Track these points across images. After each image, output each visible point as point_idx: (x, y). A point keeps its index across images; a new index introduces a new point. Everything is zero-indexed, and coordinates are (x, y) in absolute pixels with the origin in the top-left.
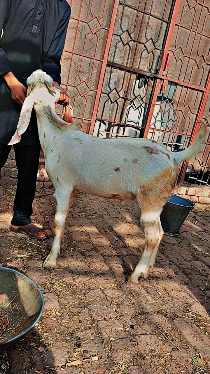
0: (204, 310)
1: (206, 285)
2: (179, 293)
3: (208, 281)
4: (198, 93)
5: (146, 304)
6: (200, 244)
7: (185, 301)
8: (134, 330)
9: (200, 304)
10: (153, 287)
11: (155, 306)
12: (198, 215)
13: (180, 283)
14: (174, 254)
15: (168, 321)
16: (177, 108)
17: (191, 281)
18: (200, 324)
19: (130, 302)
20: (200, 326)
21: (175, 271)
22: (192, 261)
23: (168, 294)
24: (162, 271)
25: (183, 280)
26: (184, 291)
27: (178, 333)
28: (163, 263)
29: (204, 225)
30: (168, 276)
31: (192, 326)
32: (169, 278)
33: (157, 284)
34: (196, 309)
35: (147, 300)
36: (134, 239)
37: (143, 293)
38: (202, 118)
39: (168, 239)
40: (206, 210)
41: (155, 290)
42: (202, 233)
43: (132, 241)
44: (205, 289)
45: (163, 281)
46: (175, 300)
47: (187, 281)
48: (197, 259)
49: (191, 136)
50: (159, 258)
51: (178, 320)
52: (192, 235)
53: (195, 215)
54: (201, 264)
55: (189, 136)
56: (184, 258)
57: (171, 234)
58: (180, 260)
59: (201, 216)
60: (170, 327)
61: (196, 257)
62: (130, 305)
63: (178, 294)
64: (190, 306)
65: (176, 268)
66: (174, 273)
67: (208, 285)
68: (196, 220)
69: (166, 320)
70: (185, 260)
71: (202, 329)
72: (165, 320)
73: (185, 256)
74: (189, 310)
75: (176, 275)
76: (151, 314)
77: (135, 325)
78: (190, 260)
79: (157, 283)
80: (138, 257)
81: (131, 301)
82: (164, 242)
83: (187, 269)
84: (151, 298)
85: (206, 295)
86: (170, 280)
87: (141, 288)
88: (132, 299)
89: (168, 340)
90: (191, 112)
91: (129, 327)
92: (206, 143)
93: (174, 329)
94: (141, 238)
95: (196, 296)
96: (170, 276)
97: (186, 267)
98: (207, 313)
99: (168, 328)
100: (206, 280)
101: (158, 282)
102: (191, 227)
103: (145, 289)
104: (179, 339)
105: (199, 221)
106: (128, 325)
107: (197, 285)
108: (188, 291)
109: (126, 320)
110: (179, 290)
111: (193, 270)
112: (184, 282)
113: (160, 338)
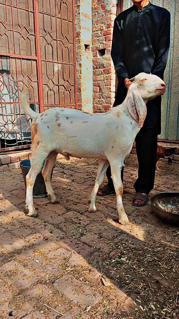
0: (82, 258)
1: (80, 231)
2: (57, 251)
3: (81, 227)
4: (31, 62)
5: (23, 279)
6: (70, 194)
7: (63, 257)
8: (13, 316)
9: (77, 254)
10: (30, 257)
11: (34, 277)
12: (66, 169)
13: (57, 240)
14: (48, 214)
15: (49, 287)
16: (17, 79)
17: (66, 234)
18: (80, 275)
19: (6, 285)
20: (80, 277)
21: (51, 230)
22: (65, 214)
23: (45, 258)
24: (38, 236)
25: (59, 236)
26: (60, 247)
27: (60, 296)
28: (39, 227)
29: (72, 175)
30: (44, 238)
31: (72, 282)
32: (45, 240)
33: (33, 253)
34: (74, 261)
35: (25, 275)
36: (7, 214)
37: (19, 269)
38: (43, 84)
39: (41, 201)
40: (72, 162)
41: (32, 260)
42: (71, 184)
43: (5, 217)
44: (80, 236)
45: (40, 246)
46: (53, 261)
47: (62, 236)
48: (69, 209)
49: (39, 102)
50: (34, 223)
51: (58, 282)
52: (63, 189)
53: (63, 170)
54: (74, 213)
55: (37, 102)
56: (58, 214)
57: (43, 195)
58: (54, 217)
59: (68, 169)
60: (51, 294)
61: (68, 209)
62: (7, 289)
63: (56, 253)
64: (68, 260)
65: (51, 227)
66: (50, 233)
67: (81, 231)
68: (64, 174)
69: (47, 288)
70: (58, 215)
71: (82, 280)
72: (45, 289)
73: (58, 212)
74: (68, 265)
75: (52, 234)
76: (30, 288)
77: (14, 310)
78: (63, 213)
79: (33, 251)
80: (12, 232)
81: (8, 283)
82: (38, 205)
83: (61, 223)
84: (28, 271)
85: (81, 242)
86: (47, 242)
87: (17, 265)
88: (8, 281)
89: (50, 310)
90: (32, 81)
91: (8, 316)
92: (54, 105)
93: (55, 294)
94: (14, 210)
95: (72, 247)
96: (46, 238)
97: (60, 222)
98: (84, 260)
99: (49, 295)
100: (80, 227)
101: (35, 249)
102: (61, 182)
103: (22, 263)
104: (61, 302)
105: (67, 174)
106: (6, 315)
107: (72, 235)
108: (64, 245)
109: (3, 310)
110: (56, 249)
111: (67, 222)
112: (60, 238)
113: (42, 312)
